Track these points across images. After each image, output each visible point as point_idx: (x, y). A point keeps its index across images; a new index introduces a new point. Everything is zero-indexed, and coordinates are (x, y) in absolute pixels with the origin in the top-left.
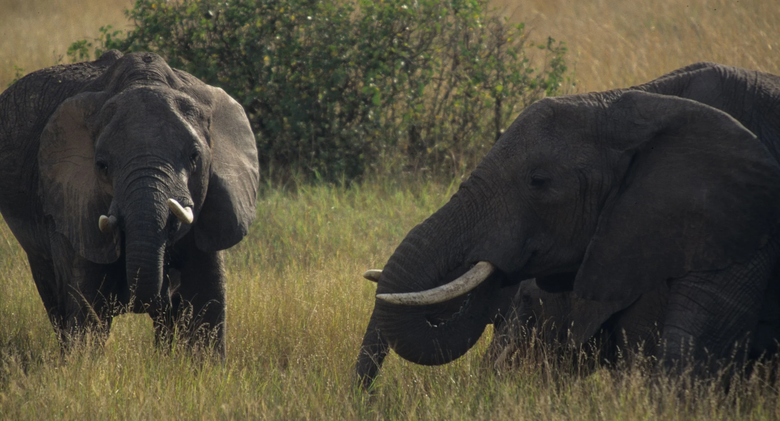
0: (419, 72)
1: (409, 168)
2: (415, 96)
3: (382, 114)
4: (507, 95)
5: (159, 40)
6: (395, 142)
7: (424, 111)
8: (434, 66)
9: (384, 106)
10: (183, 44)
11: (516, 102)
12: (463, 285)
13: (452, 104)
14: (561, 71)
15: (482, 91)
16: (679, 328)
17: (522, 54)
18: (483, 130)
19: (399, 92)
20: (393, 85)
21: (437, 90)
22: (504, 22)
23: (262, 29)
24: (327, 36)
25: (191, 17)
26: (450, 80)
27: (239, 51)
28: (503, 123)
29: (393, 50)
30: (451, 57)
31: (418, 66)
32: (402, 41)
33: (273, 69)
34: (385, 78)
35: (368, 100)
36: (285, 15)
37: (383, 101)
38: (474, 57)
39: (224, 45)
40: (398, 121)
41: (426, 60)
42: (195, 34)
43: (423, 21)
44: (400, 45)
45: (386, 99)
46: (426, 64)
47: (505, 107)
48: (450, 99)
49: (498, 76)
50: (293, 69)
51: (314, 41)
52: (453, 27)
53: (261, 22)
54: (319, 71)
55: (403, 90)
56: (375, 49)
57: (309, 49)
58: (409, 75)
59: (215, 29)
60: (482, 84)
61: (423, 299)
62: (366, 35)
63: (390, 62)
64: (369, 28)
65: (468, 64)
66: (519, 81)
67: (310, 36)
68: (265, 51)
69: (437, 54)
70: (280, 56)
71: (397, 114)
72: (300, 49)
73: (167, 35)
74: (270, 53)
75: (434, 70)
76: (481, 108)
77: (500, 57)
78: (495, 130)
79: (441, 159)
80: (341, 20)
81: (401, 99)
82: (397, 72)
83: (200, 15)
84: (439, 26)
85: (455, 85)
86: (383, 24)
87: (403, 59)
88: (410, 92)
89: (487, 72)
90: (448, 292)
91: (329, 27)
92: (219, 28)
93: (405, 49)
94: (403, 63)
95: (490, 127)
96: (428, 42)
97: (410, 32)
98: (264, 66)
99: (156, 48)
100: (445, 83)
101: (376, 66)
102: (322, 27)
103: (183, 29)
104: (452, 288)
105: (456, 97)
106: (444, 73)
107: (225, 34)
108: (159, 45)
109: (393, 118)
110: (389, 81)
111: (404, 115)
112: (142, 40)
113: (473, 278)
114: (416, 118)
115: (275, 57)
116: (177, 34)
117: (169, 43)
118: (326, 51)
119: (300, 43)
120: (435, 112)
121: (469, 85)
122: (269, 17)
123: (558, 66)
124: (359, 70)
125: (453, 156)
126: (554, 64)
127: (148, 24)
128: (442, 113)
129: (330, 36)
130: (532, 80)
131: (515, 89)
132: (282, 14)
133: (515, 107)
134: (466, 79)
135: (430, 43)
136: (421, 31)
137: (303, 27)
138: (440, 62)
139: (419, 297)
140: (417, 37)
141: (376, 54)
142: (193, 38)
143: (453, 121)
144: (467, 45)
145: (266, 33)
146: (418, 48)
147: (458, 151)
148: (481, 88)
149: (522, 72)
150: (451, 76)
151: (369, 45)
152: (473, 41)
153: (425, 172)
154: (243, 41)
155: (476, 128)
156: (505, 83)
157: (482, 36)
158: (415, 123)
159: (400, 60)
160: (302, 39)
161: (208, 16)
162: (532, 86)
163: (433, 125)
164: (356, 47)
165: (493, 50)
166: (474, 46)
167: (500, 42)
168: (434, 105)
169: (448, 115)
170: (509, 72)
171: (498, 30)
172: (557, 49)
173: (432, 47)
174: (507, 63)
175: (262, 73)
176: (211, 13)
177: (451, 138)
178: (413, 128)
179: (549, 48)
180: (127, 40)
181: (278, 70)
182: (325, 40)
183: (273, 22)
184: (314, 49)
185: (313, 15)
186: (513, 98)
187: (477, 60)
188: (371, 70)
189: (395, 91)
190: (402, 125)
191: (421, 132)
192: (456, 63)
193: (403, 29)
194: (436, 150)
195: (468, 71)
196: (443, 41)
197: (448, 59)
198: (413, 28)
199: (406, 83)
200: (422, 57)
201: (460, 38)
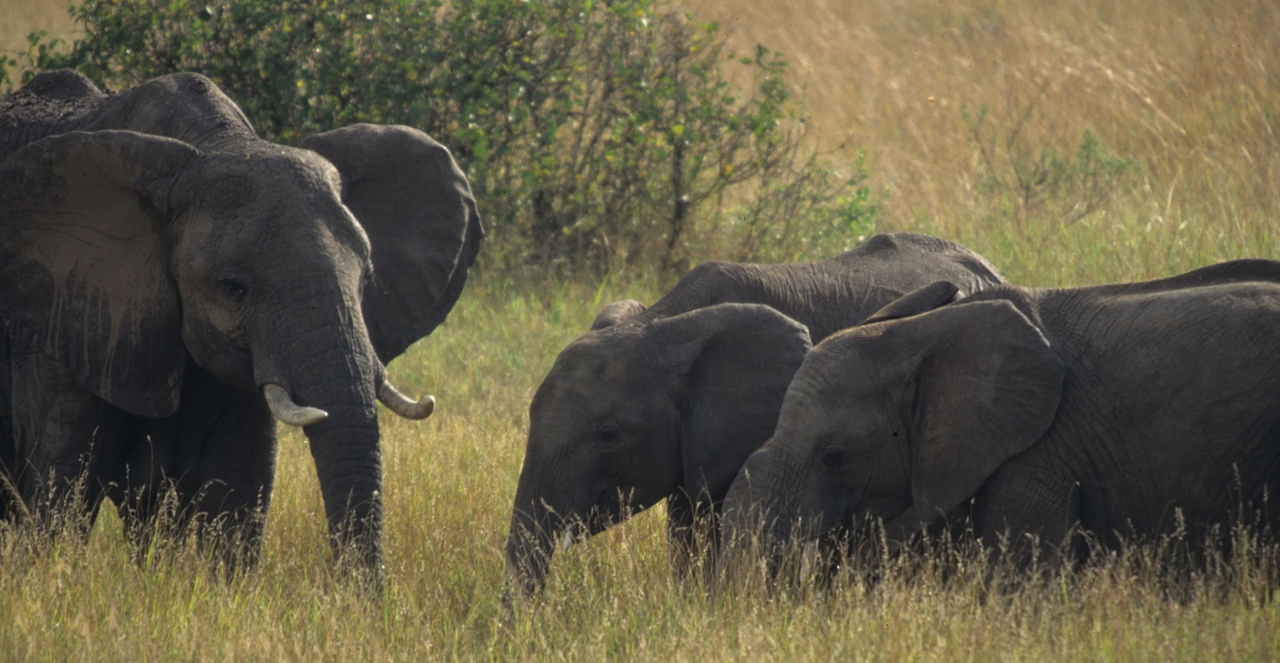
0: (549, 104)
1: (535, 258)
2: (544, 142)
3: (490, 172)
4: (692, 140)
5: (126, 54)
6: (510, 218)
7: (557, 167)
8: (572, 95)
9: (492, 159)
10: (164, 60)
11: (705, 151)
13: (603, 155)
14: (777, 99)
15: (652, 133)
17: (715, 72)
18: (654, 197)
19: (517, 136)
20: (508, 126)
21: (578, 133)
22: (684, 20)
23: (292, 36)
24: (398, 47)
25: (177, 17)
26: (600, 116)
27: (256, 74)
28: (685, 185)
29: (506, 68)
30: (600, 80)
31: (548, 95)
32: (520, 53)
33: (312, 102)
34: (493, 114)
35: (467, 150)
36: (330, 13)
37: (492, 152)
38: (638, 79)
39: (229, 62)
40: (518, 183)
41: (561, 84)
42: (184, 45)
43: (554, 21)
44: (517, 58)
45: (495, 149)
46: (561, 91)
47: (689, 161)
48: (600, 147)
49: (676, 109)
50: (344, 101)
51: (379, 54)
52: (604, 30)
53: (291, 24)
54: (385, 104)
55: (524, 132)
56: (476, 68)
57: (370, 68)
58: (533, 109)
59: (216, 37)
60: (651, 123)
62: (463, 44)
63: (499, 87)
64: (466, 34)
65: (629, 92)
66: (710, 118)
67: (371, 47)
68: (298, 72)
69: (579, 74)
70: (322, 79)
71: (514, 172)
72: (355, 68)
73: (138, 47)
74: (307, 76)
75: (572, 99)
76: (651, 160)
77: (679, 78)
78: (673, 197)
79: (588, 245)
80: (420, 21)
81: (519, 147)
82: (513, 103)
83: (191, 13)
84: (580, 28)
85: (607, 124)
86: (489, 26)
87: (523, 82)
88: (534, 136)
89: (660, 103)
91: (401, 33)
92: (222, 35)
93: (525, 67)
94: (522, 89)
95: (665, 192)
96: (563, 53)
97: (534, 38)
98: (296, 98)
99: (119, 68)
100: (591, 121)
101: (478, 95)
102: (390, 32)
103: (164, 36)
105: (610, 144)
106: (591, 105)
107: (232, 44)
108: (125, 63)
109: (508, 178)
110: (500, 118)
111: (525, 174)
112: (97, 54)
114: (545, 178)
115: (314, 82)
116: (154, 44)
117: (141, 58)
118: (397, 71)
119: (355, 58)
120: (576, 168)
122: (304, 17)
123: (774, 92)
124: (451, 102)
125: (606, 240)
126: (767, 89)
127: (106, 29)
128: (587, 169)
129: (404, 47)
130: (732, 115)
131: (705, 129)
132: (324, 12)
133: (705, 158)
134: (625, 115)
135: (567, 55)
136: (552, 37)
137: (359, 32)
138: (584, 87)
140: (546, 48)
141: (479, 74)
142: (180, 51)
143: (605, 183)
144: (626, 58)
145: (301, 42)
146: (547, 64)
147: (613, 231)
148: (650, 129)
149: (715, 102)
150: (602, 109)
151: (467, 61)
152: (635, 53)
153: (560, 266)
154: (261, 54)
155: (642, 193)
156: (689, 120)
157: (651, 45)
158: (544, 186)
159: (517, 84)
160: (358, 52)
161: (204, 16)
162: (733, 126)
163: (572, 190)
164: (445, 64)
165: (669, 66)
166: (638, 62)
167: (680, 54)
168: (574, 157)
169: (597, 172)
170: (695, 102)
171: (675, 35)
172: (772, 64)
173: (569, 62)
174: (691, 88)
175: (294, 108)
176: (209, 10)
177: (601, 210)
178: (541, 193)
179: (759, 63)
180: (72, 55)
181: (320, 101)
182: (397, 53)
183: (310, 24)
184: (377, 68)
185: (376, 11)
186: (703, 145)
187: (643, 84)
188: (471, 100)
189: (511, 135)
190: (522, 189)
191: (552, 201)
192: (609, 91)
193: (522, 34)
194: (577, 230)
195: (628, 101)
196: (588, 51)
197: (596, 81)
198: (539, 32)
199: (528, 121)
200: (553, 79)
201: (615, 49)
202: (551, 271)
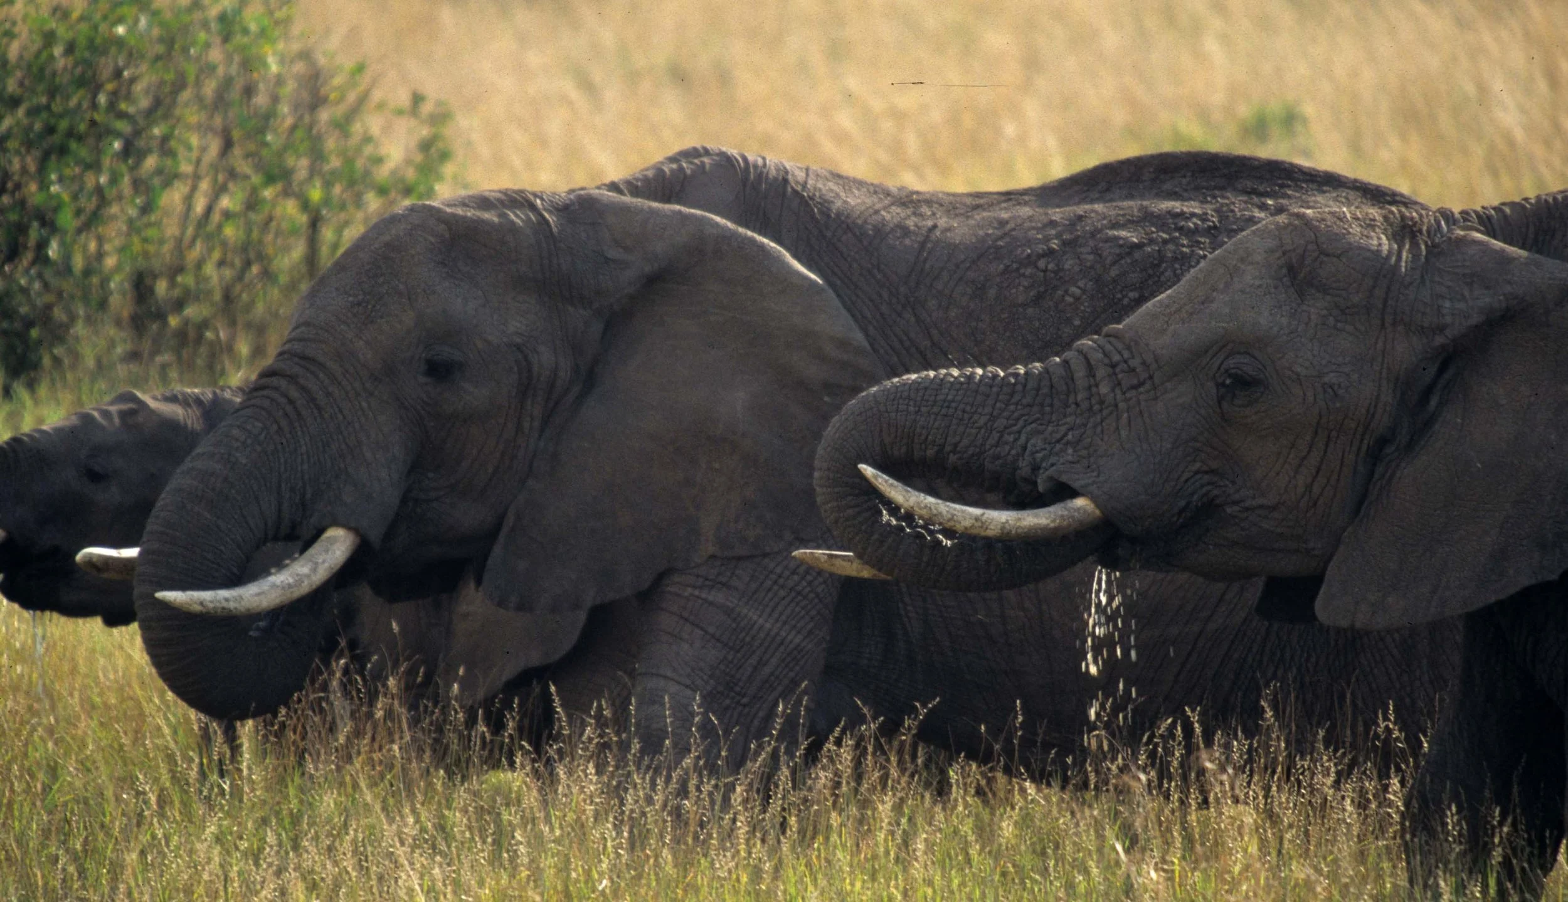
0: (151, 162)
1: (134, 356)
2: (146, 209)
3: (77, 247)
4: (330, 210)
6: (103, 304)
7: (162, 241)
8: (181, 152)
9: (79, 231)
11: (348, 223)
12: (308, 576)
13: (220, 227)
14: (439, 159)
15: (281, 200)
16: (665, 677)
17: (360, 125)
18: (283, 279)
19: (110, 203)
20: (99, 190)
21: (189, 200)
22: (322, 61)
26: (215, 178)
29: (97, 117)
30: (215, 133)
31: (149, 151)
32: (115, 98)
34: (81, 176)
35: (47, 218)
37: (78, 222)
38: (262, 131)
40: (110, 262)
41: (165, 139)
43: (158, 58)
44: (112, 105)
45: (83, 218)
46: (166, 147)
47: (327, 234)
48: (216, 217)
49: (312, 171)
52: (221, 71)
55: (120, 198)
56: (61, 116)
58: (132, 169)
61: (243, 603)
62: (41, 88)
63: (91, 141)
64: (48, 72)
65: (252, 147)
66: (353, 182)
69: (190, 126)
71: (107, 247)
75: (180, 157)
76: (277, 234)
77: (314, 132)
79: (200, 338)
81: (114, 217)
82: (106, 162)
84: (191, 71)
85: (225, 188)
86: (76, 65)
87: (118, 135)
88: (132, 203)
89: (290, 161)
90: (283, 588)
93: (122, 115)
94: (117, 145)
95: (296, 274)
96: (168, 100)
97: (133, 80)
100: (204, 185)
101: (63, 151)
104: (291, 580)
105: (227, 215)
106: (203, 165)
109: (100, 255)
110: (90, 180)
111: (122, 250)
113: (324, 562)
114: (146, 255)
120: (185, 244)
121: (254, 191)
123: (433, 150)
124: (29, 160)
125: (222, 334)
126: (426, 146)
128: (198, 245)
130: (380, 179)
131: (346, 195)
133: (346, 233)
134: (247, 177)
135: (174, 102)
136: (154, 78)
138: (195, 143)
139: (235, 599)
140: (147, 92)
141: (64, 125)
143: (221, 263)
144: (248, 106)
146: (150, 113)
147: (232, 323)
148: (277, 196)
149: (359, 164)
150: (218, 169)
151: (48, 107)
152: (261, 100)
153: (164, 367)
155: (267, 275)
156: (328, 185)
157: (280, 91)
158: (145, 266)
159: (110, 138)
162: (382, 191)
163: (180, 269)
164: (21, 112)
165: (302, 117)
166: (263, 110)
167: (317, 101)
168: (183, 229)
169: (212, 250)
170: (335, 163)
171: (311, 78)
172: (431, 115)
173: (177, 112)
174: (331, 143)
177: (217, 296)
178: (141, 275)
179: (415, 114)
186: (344, 216)
187: (269, 138)
188: (53, 157)
189: (103, 200)
190: (118, 268)
191: (155, 283)
192: (228, 145)
193: (118, 74)
194: (186, 322)
195: (250, 160)
196: (199, 99)
197: (210, 136)
198: (137, 72)
199: (126, 181)
200: (157, 131)
201: (235, 94)
202: (154, 372)
